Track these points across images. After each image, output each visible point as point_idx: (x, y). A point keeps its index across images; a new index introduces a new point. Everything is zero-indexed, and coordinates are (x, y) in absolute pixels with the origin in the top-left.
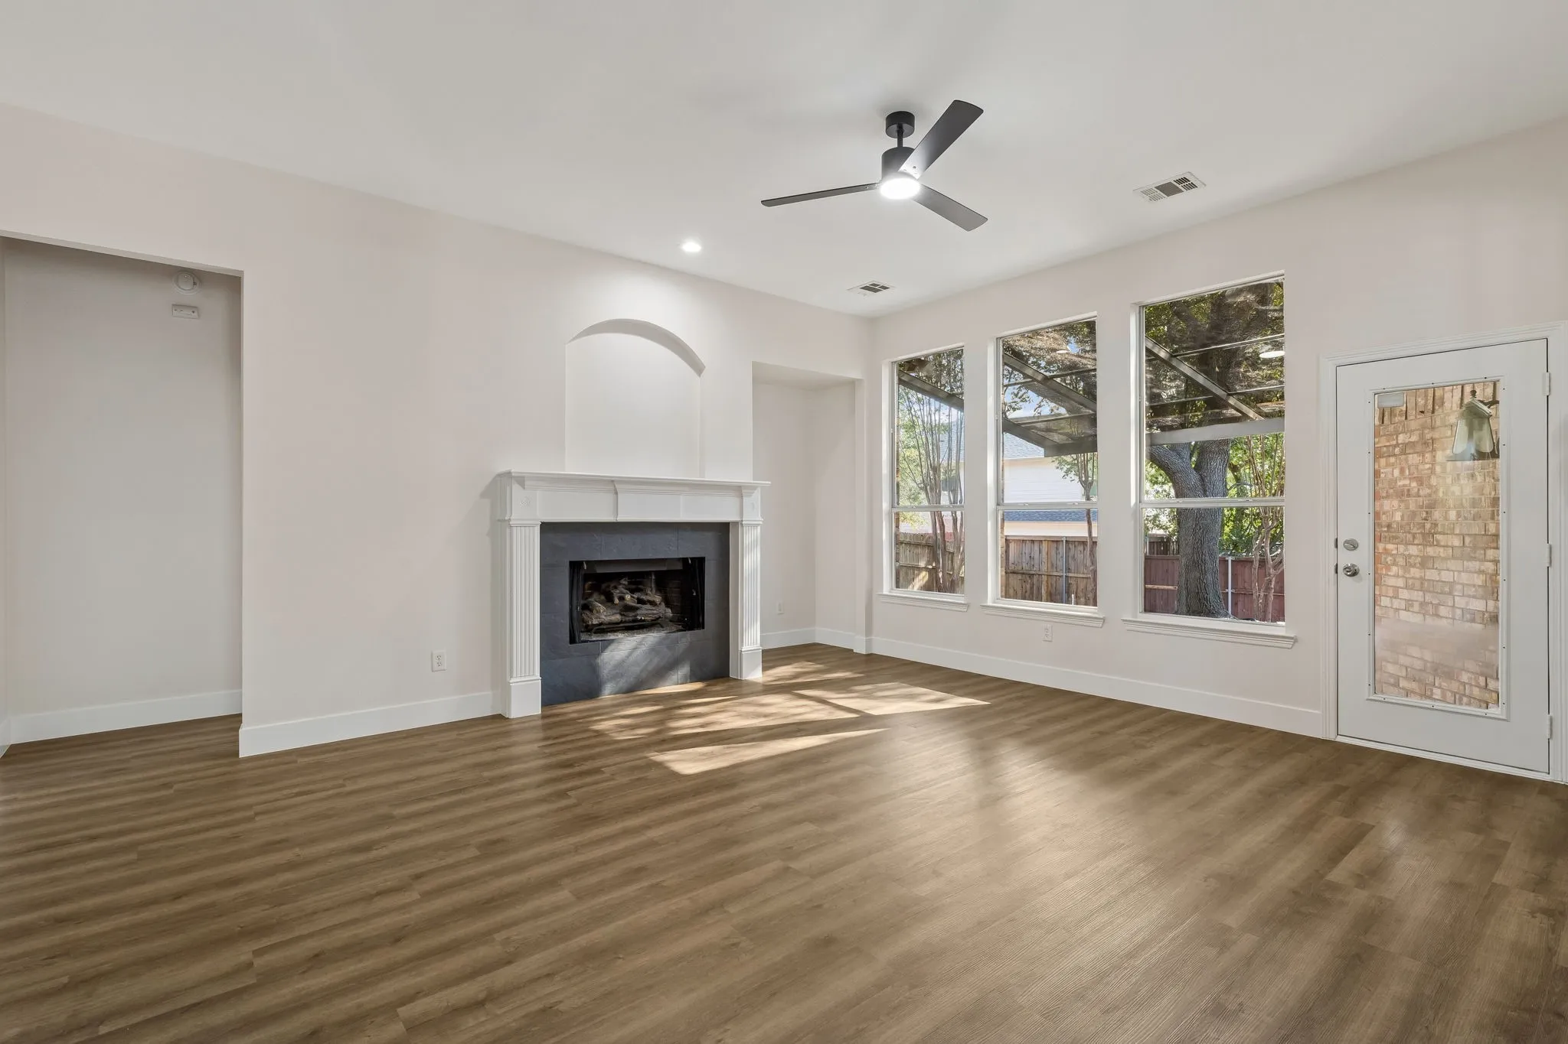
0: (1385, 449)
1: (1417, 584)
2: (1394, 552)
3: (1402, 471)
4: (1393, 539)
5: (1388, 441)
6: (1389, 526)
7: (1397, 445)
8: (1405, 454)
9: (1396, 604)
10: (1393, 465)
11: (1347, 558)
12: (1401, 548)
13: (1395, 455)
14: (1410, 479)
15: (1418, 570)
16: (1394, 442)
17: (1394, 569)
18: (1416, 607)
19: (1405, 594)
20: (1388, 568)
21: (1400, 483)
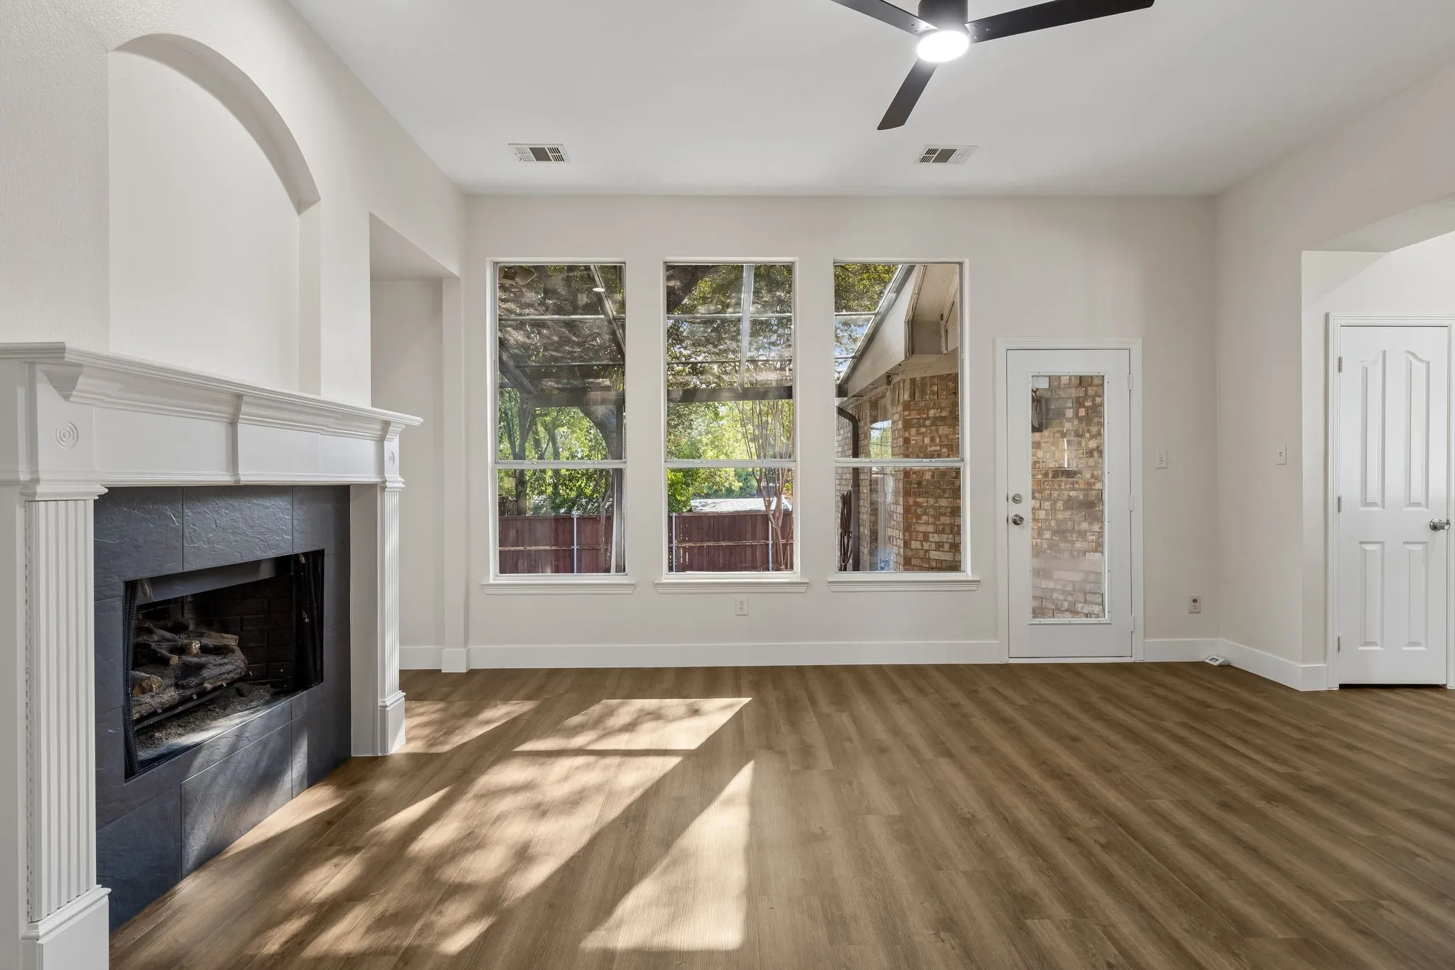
0: (916, 421)
1: (948, 529)
2: (925, 504)
3: (932, 439)
4: (926, 494)
5: (919, 415)
6: (919, 483)
7: (928, 418)
8: (936, 425)
9: (926, 546)
10: (924, 433)
11: (1015, 510)
12: (931, 501)
13: (925, 426)
14: (941, 446)
15: (948, 518)
16: (925, 416)
17: (924, 518)
18: (947, 547)
19: (935, 538)
20: (919, 517)
21: (929, 449)
